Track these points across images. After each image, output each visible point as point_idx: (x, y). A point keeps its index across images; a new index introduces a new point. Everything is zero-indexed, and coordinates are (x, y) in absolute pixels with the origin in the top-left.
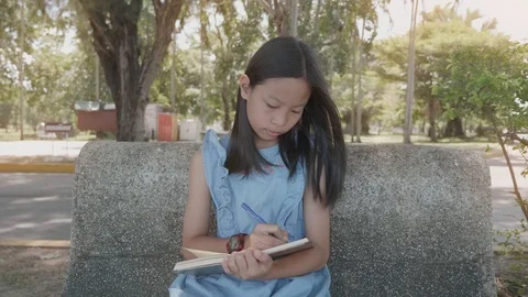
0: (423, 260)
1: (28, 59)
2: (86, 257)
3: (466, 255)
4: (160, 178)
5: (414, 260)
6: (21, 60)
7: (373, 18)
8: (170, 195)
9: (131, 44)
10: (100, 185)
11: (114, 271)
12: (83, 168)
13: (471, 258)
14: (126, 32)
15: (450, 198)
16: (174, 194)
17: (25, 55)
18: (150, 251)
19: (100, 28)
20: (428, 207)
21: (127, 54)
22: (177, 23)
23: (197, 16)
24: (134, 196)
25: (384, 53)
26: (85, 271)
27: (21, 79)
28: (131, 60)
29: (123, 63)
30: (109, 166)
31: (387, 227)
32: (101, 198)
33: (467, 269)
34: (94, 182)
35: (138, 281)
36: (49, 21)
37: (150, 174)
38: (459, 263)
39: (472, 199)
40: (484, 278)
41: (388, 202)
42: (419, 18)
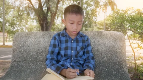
0: (106, 61)
1: (27, 26)
2: (15, 61)
3: (119, 60)
4: (35, 40)
5: (104, 62)
6: (26, 26)
7: (96, 16)
8: (37, 45)
9: (46, 22)
10: (19, 42)
11: (22, 65)
12: (15, 38)
13: (120, 61)
14: (45, 19)
15: (114, 44)
16: (38, 44)
17: (26, 25)
18: (32, 59)
19: (40, 18)
20: (107, 47)
21: (45, 24)
22: (56, 18)
23: (61, 17)
24: (28, 45)
25: (99, 24)
26: (15, 65)
27: (26, 30)
28: (46, 25)
29: (44, 25)
30: (22, 37)
31: (96, 52)
32: (19, 45)
33: (119, 64)
34: (18, 41)
35: (28, 68)
36: (31, 18)
37: (32, 39)
38: (117, 62)
39: (120, 44)
40: (124, 66)
41: (96, 46)
42: (106, 17)
